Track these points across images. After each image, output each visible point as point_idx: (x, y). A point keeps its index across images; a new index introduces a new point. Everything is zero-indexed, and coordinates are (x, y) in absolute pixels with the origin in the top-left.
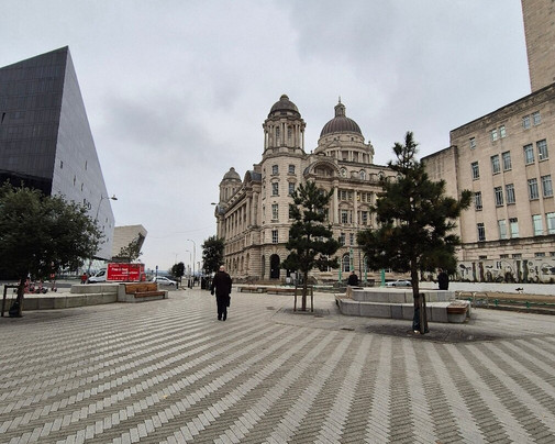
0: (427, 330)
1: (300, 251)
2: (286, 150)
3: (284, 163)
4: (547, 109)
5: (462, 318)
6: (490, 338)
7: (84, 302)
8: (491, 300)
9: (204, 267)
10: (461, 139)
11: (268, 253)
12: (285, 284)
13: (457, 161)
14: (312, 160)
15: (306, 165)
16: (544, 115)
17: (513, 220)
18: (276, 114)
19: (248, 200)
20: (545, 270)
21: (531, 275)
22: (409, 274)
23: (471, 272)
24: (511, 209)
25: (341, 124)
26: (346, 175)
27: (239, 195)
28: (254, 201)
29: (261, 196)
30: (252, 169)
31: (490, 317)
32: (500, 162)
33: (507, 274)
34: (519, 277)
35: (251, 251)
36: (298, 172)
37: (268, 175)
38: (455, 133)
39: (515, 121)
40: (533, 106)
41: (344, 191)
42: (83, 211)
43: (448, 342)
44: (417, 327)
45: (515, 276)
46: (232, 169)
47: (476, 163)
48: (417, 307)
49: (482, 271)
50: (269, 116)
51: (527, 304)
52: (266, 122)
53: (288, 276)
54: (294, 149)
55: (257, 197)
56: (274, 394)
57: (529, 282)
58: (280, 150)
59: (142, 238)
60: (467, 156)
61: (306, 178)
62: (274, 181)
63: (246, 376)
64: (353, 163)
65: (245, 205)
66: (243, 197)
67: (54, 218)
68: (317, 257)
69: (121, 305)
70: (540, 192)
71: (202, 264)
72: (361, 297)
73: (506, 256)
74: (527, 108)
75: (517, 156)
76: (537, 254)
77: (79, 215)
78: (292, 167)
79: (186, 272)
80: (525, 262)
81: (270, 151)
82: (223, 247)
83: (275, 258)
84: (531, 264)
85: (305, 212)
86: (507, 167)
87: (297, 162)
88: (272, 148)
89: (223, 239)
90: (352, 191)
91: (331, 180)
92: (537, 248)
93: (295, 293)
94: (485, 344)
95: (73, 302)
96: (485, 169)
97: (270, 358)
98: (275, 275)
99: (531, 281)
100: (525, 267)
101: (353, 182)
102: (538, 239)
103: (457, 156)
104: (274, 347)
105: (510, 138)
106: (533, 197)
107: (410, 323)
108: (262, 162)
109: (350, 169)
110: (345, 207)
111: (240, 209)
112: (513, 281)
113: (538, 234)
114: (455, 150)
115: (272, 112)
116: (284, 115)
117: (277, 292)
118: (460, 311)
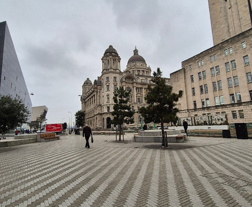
0: (167, 146)
1: (118, 116)
2: (112, 70)
3: (111, 76)
4: (219, 53)
5: (182, 140)
6: (190, 147)
7: (21, 143)
8: (196, 133)
9: (76, 124)
10: (186, 65)
11: (106, 117)
12: (114, 130)
13: (185, 75)
14: (124, 75)
15: (121, 77)
16: (218, 56)
17: (207, 99)
18: (107, 54)
19: (96, 93)
20: (218, 120)
21: (214, 122)
22: (160, 124)
23: (190, 121)
24: (206, 95)
25: (136, 59)
26: (139, 81)
27: (91, 91)
28: (98, 93)
29: (102, 91)
30: (97, 79)
31: (194, 139)
32: (202, 75)
33: (205, 122)
34: (209, 123)
35: (98, 116)
36: (118, 80)
37: (104, 81)
38: (184, 63)
39: (207, 58)
40: (214, 52)
41: (138, 88)
42: (20, 102)
43: (174, 150)
44: (163, 145)
45: (207, 123)
46: (88, 79)
47: (193, 76)
48: (163, 137)
49: (195, 121)
50: (104, 55)
51: (209, 134)
52: (103, 57)
53: (115, 126)
54: (116, 70)
55: (100, 92)
56: (105, 171)
57: (213, 125)
58: (110, 70)
59: (45, 112)
60: (189, 72)
61: (122, 83)
62: (107, 84)
63: (94, 166)
64: (142, 76)
65: (94, 95)
66: (94, 92)
67: (7, 106)
68: (125, 118)
69: (39, 143)
70: (217, 87)
71: (75, 123)
72: (143, 134)
73: (205, 114)
74: (211, 53)
75: (208, 72)
76: (217, 113)
77: (18, 104)
78: (115, 78)
79: (68, 126)
80: (211, 116)
81: (105, 71)
82: (85, 115)
83: (108, 119)
84: (213, 117)
85: (119, 100)
86: (205, 77)
87: (117, 75)
88: (106, 70)
89: (84, 111)
90: (142, 88)
91: (132, 83)
92: (217, 111)
93: (117, 134)
94: (187, 149)
95: (16, 143)
96: (196, 78)
97: (104, 160)
98: (109, 126)
99: (214, 124)
100: (211, 119)
101: (142, 84)
102: (217, 107)
103: (185, 72)
104: (106, 156)
105: (206, 65)
106: (215, 89)
107: (161, 144)
108: (102, 76)
109: (141, 78)
110: (139, 95)
111: (92, 97)
112: (207, 124)
113: (217, 105)
114: (184, 70)
115: (106, 53)
116: (111, 55)
117: (109, 134)
118: (181, 138)
